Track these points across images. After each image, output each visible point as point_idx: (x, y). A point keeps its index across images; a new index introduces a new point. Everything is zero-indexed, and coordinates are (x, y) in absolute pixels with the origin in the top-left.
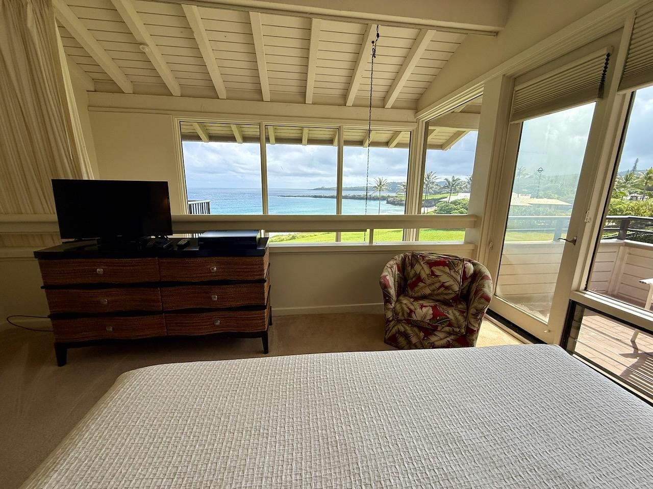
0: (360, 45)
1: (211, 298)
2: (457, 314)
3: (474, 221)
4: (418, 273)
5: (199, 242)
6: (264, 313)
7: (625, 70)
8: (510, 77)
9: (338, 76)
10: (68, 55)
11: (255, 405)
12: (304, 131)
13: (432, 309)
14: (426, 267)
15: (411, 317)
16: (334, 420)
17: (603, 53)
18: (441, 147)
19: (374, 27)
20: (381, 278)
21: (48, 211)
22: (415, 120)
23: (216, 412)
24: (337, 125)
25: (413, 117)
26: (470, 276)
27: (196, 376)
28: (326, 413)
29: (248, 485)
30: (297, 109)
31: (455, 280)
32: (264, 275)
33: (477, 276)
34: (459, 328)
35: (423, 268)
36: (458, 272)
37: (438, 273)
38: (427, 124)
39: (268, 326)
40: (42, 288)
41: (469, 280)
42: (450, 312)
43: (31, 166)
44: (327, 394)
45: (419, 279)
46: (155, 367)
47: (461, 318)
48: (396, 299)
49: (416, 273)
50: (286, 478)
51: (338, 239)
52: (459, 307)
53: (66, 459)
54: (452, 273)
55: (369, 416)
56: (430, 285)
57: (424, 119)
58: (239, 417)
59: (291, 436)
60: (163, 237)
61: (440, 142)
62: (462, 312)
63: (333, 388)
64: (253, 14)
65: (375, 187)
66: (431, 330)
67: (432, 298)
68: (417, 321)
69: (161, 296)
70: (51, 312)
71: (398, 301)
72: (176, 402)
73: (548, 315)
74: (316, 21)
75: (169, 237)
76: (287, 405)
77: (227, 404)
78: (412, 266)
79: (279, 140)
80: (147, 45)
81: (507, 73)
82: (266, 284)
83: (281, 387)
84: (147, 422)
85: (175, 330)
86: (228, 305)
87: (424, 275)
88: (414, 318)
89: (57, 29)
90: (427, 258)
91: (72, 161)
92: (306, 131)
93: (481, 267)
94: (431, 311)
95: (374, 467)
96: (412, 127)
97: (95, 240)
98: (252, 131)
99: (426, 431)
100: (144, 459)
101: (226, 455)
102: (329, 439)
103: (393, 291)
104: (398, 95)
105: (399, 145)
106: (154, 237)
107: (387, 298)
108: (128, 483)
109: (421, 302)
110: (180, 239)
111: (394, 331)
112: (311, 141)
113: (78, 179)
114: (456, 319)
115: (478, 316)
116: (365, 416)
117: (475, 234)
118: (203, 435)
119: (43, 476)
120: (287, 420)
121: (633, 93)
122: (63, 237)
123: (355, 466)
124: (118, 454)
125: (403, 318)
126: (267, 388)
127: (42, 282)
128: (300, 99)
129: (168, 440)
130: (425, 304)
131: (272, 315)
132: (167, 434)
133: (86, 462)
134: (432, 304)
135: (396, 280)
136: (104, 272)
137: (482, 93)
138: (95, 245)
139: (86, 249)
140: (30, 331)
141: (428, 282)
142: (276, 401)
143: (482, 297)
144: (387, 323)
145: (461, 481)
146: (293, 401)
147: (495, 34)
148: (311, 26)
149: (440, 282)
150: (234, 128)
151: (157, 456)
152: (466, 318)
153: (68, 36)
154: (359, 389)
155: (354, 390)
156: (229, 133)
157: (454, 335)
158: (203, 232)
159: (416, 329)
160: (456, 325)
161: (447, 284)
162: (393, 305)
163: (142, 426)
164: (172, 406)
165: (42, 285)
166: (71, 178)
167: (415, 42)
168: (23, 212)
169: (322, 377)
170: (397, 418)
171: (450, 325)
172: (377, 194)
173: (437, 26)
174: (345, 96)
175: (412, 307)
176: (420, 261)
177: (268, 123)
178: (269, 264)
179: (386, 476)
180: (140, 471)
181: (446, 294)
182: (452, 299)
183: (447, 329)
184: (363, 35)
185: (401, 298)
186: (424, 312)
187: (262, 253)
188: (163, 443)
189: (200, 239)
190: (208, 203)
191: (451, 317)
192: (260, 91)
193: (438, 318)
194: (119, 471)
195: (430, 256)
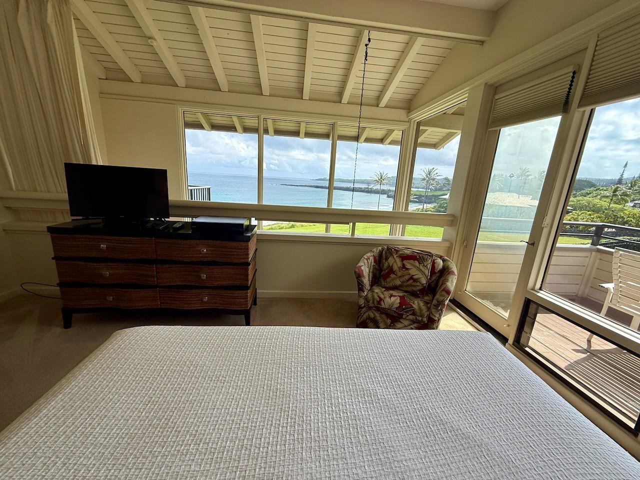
0: (355, 46)
1: (200, 277)
2: (422, 304)
3: (451, 221)
4: (391, 266)
5: (191, 225)
6: (247, 293)
7: (586, 90)
8: (492, 85)
9: (334, 75)
10: (82, 45)
11: (219, 360)
12: (301, 125)
13: (400, 298)
14: (398, 260)
15: (380, 304)
16: (280, 375)
17: (569, 71)
18: (434, 146)
19: (366, 32)
20: (356, 268)
21: (59, 190)
22: (407, 120)
23: (188, 363)
24: (332, 121)
25: (406, 117)
26: (438, 271)
27: (175, 336)
28: (274, 369)
29: (203, 412)
30: (295, 104)
31: (423, 273)
32: (248, 258)
33: (445, 271)
34: (421, 317)
35: (395, 261)
36: (426, 266)
37: (408, 266)
38: (419, 124)
39: (251, 305)
40: (53, 259)
41: (438, 275)
42: (416, 302)
43: (46, 149)
44: (279, 356)
45: (391, 271)
46: (143, 327)
47: (424, 308)
48: (369, 288)
49: (389, 266)
50: (232, 410)
51: (327, 230)
52: (425, 298)
53: (68, 386)
54: (421, 267)
55: (309, 374)
56: (400, 277)
57: (415, 119)
58: (205, 367)
59: (243, 383)
60: (160, 220)
61: (434, 141)
62: (426, 303)
63: (285, 352)
64: (253, 17)
65: (376, 180)
66: (398, 317)
67: (402, 289)
68: (385, 308)
69: (156, 272)
70: (60, 280)
71: (371, 290)
72: (157, 353)
73: (509, 311)
74: (311, 25)
75: (167, 219)
76: (245, 362)
77: (197, 358)
78: (387, 259)
79: (278, 132)
80: (155, 40)
81: (488, 82)
82: (250, 267)
83: (243, 348)
84: (132, 366)
85: (167, 303)
86: (215, 284)
87: (395, 268)
88: (383, 306)
89: (73, 20)
90: (400, 252)
91: (83, 146)
92: (303, 125)
93: (449, 263)
94: (398, 301)
95: (301, 407)
96: (404, 127)
97: (100, 219)
98: (251, 122)
99: (351, 387)
100: (127, 390)
101: (190, 392)
102: (272, 387)
103: (366, 281)
104: (391, 96)
105: (393, 143)
106: (153, 219)
107: (361, 288)
108: (114, 405)
109: (391, 292)
110: (176, 222)
111: (365, 316)
112: (308, 135)
113: (88, 163)
114: (420, 309)
115: (439, 307)
116: (305, 374)
117: (452, 232)
118: (174, 378)
119: (52, 396)
120: (242, 372)
121: (592, 110)
122: (72, 215)
123: (287, 406)
124: (108, 386)
125: (373, 305)
126: (231, 349)
127: (53, 253)
128: (298, 95)
129: (147, 379)
130: (394, 294)
131: (257, 297)
132: (147, 375)
133: (84, 389)
134: (401, 294)
135: (371, 271)
136: (107, 247)
137: (466, 99)
138: (100, 223)
139: (93, 226)
140: (40, 297)
141: (399, 274)
142: (237, 358)
143: (444, 290)
144: (359, 309)
145: (365, 421)
146: (250, 359)
147: (481, 43)
148: (308, 29)
149: (409, 274)
150: (235, 119)
151: (137, 389)
152: (429, 309)
153: (82, 28)
154: (306, 354)
155: (302, 355)
156: (230, 123)
157: (417, 323)
158: (197, 217)
159: (384, 316)
160: (419, 314)
161: (415, 277)
162: (366, 293)
163: (128, 368)
164: (153, 356)
165: (53, 256)
166: (82, 163)
167: (408, 45)
168: (38, 188)
169: (278, 344)
170: (330, 377)
171: (414, 314)
172: (377, 187)
173: (426, 34)
174: (341, 94)
175: (382, 296)
176: (394, 254)
177: (266, 116)
178: (256, 249)
179: (308, 414)
180: (123, 398)
181: (414, 286)
182: (419, 290)
183: (411, 317)
184: (358, 38)
185: (374, 287)
186: (392, 300)
187: (248, 239)
188: (143, 381)
189: (193, 223)
190: (209, 189)
191: (415, 306)
192: (259, 86)
193: (404, 307)
194: (108, 397)
195: (405, 251)
